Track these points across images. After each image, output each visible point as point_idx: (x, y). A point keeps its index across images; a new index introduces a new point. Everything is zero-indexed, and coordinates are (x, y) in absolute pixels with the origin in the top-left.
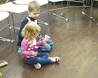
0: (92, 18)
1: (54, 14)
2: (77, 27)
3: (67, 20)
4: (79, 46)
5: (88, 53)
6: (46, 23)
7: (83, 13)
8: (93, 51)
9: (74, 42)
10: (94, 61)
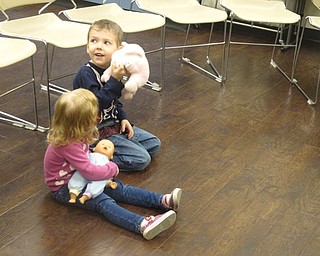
0: (295, 80)
1: (186, 59)
2: (245, 105)
3: (219, 80)
4: (235, 164)
5: (259, 188)
6: (155, 84)
7: (272, 63)
8: (274, 183)
9: (225, 149)
10: (271, 215)
